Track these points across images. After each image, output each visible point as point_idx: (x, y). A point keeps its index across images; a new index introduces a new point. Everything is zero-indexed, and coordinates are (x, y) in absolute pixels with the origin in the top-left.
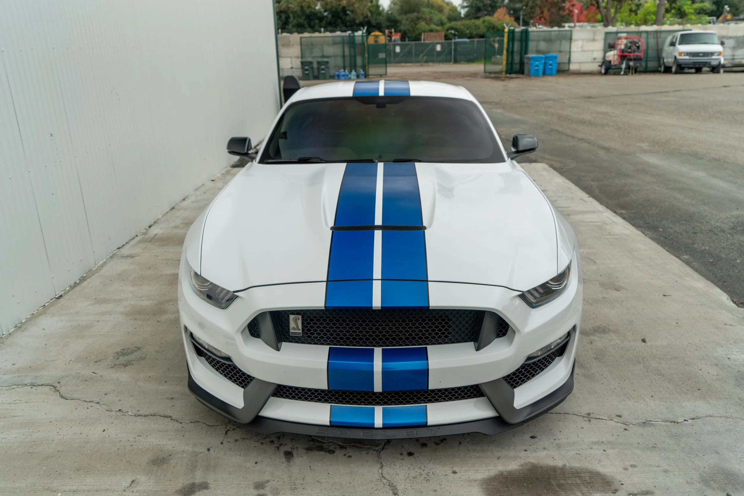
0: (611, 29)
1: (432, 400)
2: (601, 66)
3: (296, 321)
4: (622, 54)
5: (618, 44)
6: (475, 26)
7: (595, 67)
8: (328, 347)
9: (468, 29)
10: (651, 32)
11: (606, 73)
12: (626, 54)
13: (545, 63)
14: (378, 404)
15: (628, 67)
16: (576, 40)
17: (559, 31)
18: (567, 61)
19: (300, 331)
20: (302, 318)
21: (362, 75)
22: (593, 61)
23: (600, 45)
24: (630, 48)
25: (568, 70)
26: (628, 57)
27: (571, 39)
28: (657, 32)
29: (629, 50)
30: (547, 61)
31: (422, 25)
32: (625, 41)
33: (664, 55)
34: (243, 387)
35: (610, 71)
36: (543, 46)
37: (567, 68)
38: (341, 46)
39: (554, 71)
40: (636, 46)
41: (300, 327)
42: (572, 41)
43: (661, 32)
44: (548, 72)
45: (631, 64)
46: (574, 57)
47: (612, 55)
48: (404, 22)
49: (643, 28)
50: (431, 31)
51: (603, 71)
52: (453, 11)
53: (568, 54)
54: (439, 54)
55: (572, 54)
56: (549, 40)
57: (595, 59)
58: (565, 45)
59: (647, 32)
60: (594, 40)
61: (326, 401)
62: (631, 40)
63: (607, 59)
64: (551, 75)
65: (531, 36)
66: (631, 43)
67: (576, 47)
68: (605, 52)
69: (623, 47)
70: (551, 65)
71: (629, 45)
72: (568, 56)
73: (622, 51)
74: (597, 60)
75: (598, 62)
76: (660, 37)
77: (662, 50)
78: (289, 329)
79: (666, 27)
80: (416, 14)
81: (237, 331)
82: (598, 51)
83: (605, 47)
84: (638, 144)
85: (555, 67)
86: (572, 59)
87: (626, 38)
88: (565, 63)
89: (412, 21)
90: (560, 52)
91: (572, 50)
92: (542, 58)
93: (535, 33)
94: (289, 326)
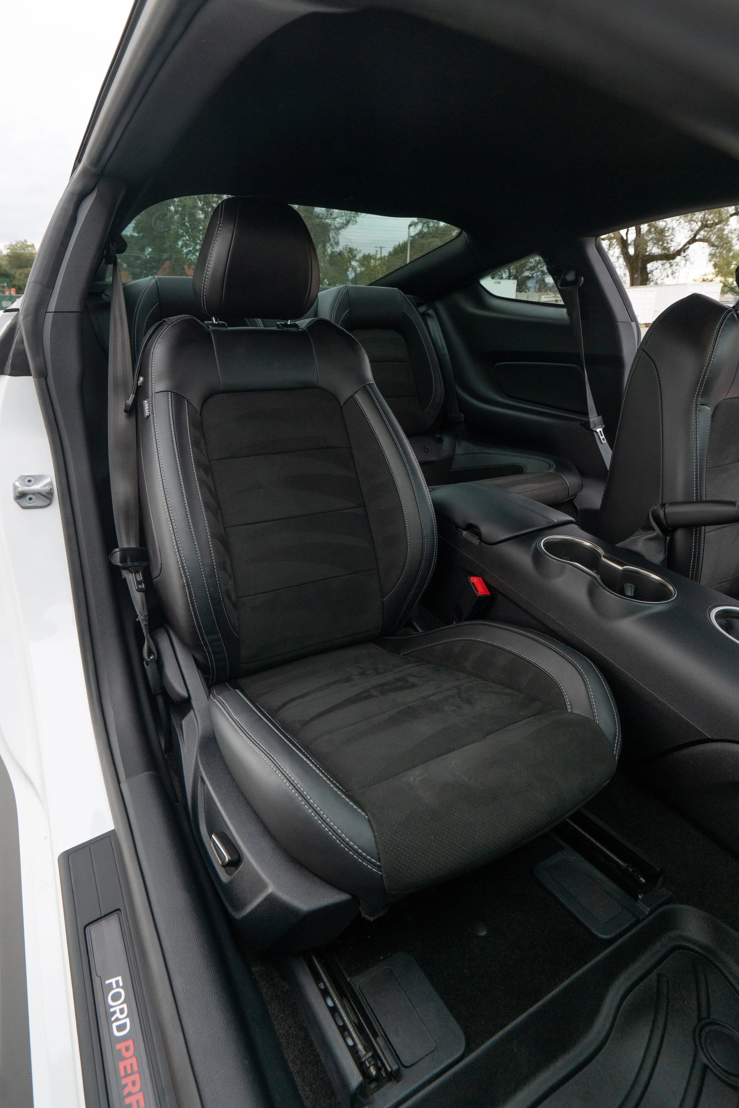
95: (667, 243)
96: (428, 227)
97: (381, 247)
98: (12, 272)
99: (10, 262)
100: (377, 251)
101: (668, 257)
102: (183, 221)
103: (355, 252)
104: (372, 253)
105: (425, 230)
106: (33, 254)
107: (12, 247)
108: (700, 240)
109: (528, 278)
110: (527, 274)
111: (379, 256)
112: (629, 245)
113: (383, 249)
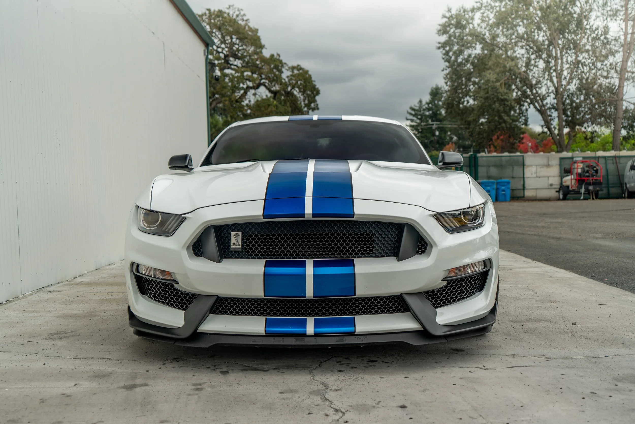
0: (565, 154)
1: (360, 312)
2: (558, 192)
3: (236, 237)
4: (579, 178)
5: (574, 168)
7: (552, 193)
8: (264, 261)
10: (609, 157)
11: (564, 199)
12: (583, 178)
13: (497, 189)
14: (310, 315)
15: (588, 192)
16: (529, 166)
17: (510, 156)
18: (521, 187)
19: (240, 247)
20: (243, 233)
22: (550, 187)
23: (555, 171)
24: (587, 172)
25: (524, 197)
26: (586, 182)
27: (523, 165)
28: (615, 157)
29: (587, 174)
30: (499, 187)
32: (581, 165)
33: (626, 180)
34: (184, 310)
35: (569, 196)
36: (494, 171)
37: (522, 195)
39: (508, 197)
40: (594, 170)
41: (240, 242)
42: (525, 167)
43: (620, 157)
44: (500, 198)
45: (591, 188)
46: (529, 183)
47: (569, 180)
49: (600, 153)
51: (561, 197)
53: (522, 179)
55: (526, 180)
56: (500, 166)
57: (551, 185)
58: (517, 171)
59: (605, 158)
60: (548, 166)
61: (262, 314)
62: (587, 164)
63: (565, 184)
64: (505, 201)
65: (481, 162)
66: (588, 166)
67: (529, 172)
68: (562, 177)
69: (580, 171)
70: (503, 190)
71: (586, 169)
72: (522, 183)
73: (579, 175)
74: (553, 187)
75: (555, 188)
76: (620, 163)
77: (623, 175)
78: (230, 246)
79: (624, 153)
81: (183, 246)
82: (554, 177)
83: (560, 172)
84: (591, 235)
85: (508, 193)
86: (527, 186)
87: (582, 162)
88: (519, 189)
90: (513, 178)
91: (525, 176)
92: (493, 183)
93: (484, 158)
94: (230, 243)
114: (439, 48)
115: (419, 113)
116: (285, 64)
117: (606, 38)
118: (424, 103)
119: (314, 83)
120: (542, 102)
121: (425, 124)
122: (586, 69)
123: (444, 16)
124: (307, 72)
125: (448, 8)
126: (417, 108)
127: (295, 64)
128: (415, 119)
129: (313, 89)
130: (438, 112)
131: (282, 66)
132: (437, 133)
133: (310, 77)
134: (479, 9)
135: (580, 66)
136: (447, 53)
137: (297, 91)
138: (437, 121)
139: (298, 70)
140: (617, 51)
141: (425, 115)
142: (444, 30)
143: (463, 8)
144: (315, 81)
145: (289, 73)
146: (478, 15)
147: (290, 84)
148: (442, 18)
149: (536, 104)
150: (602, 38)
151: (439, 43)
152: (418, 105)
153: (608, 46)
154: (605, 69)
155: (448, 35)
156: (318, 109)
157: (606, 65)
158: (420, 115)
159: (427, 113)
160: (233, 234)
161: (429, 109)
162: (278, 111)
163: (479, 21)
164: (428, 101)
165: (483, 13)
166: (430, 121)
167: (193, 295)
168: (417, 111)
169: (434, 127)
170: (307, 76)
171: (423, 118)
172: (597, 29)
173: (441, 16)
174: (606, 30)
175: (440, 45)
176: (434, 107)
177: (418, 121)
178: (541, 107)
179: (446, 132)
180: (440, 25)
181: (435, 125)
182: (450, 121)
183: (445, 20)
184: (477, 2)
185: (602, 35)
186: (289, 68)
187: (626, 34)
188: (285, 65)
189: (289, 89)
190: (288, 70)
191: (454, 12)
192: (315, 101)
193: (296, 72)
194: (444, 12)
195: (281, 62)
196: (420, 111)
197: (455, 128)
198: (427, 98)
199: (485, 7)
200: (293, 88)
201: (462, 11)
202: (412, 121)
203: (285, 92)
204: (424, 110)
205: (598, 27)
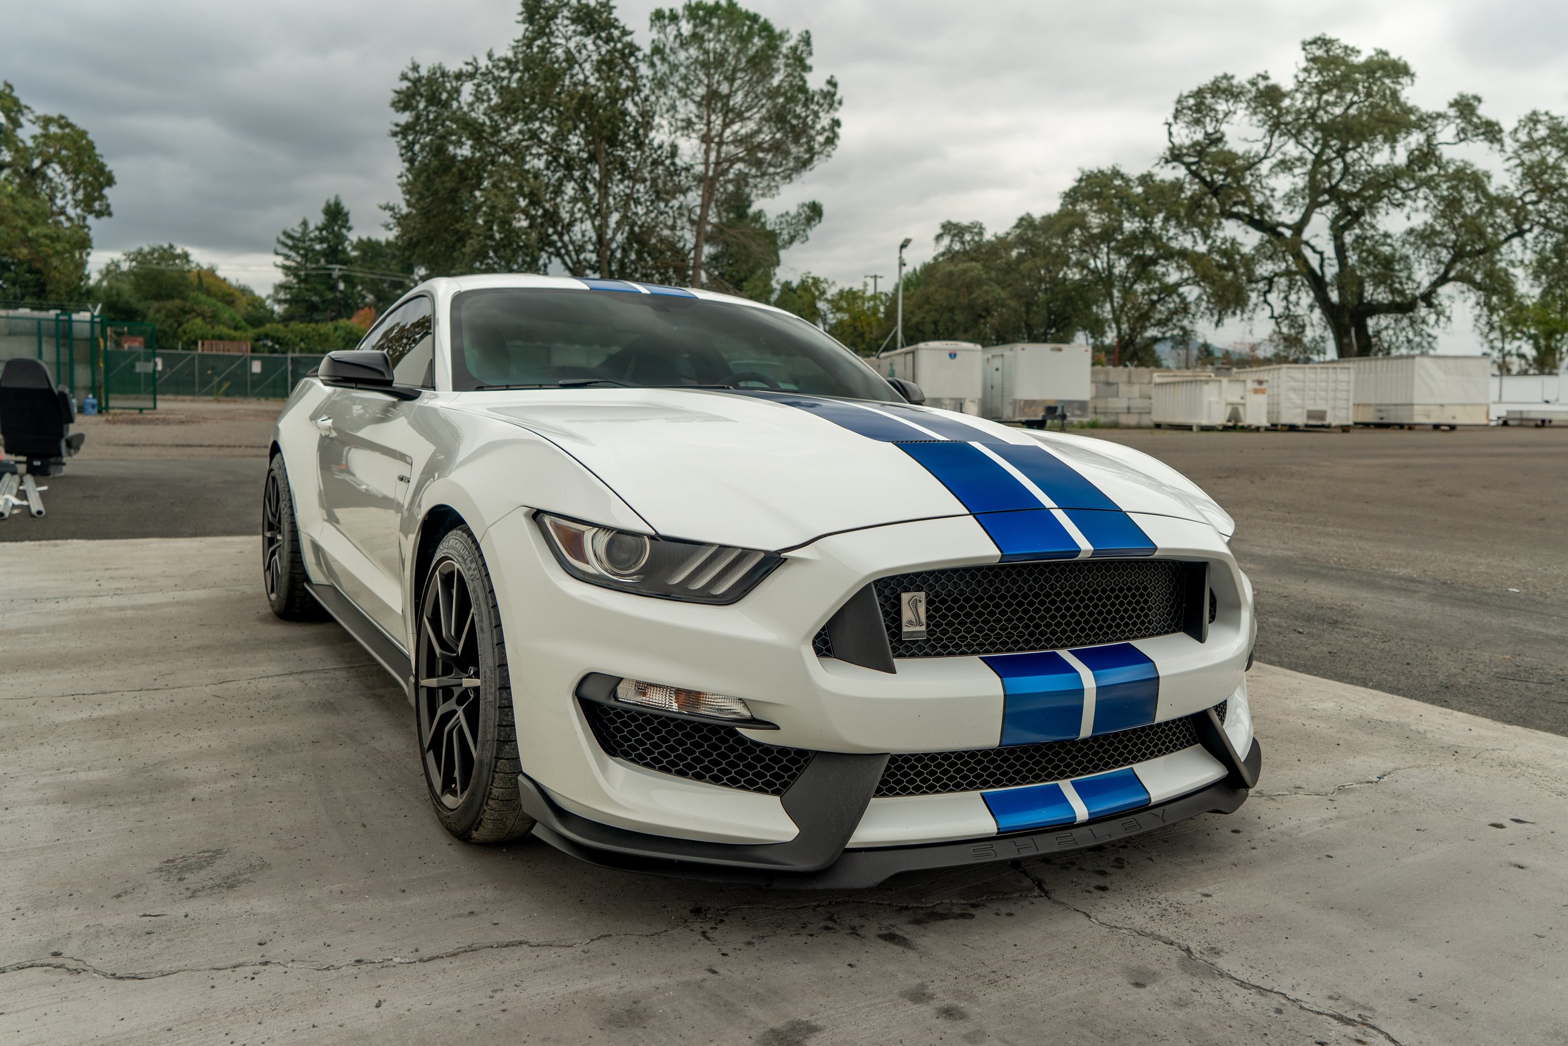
1: (1136, 756)
3: (914, 604)
6: (320, 335)
9: (302, 340)
14: (1060, 775)
19: (923, 628)
20: (928, 596)
21: (93, 406)
31: (196, 324)
34: (776, 792)
38: (35, 339)
41: (923, 618)
48: (151, 314)
50: (220, 338)
52: (254, 306)
54: (258, 380)
61: (971, 786)
78: (901, 627)
80: (178, 302)
89: (170, 314)
94: (901, 620)
95: (1401, 283)
96: (963, 243)
97: (875, 277)
98: (141, 306)
99: (137, 287)
100: (866, 285)
101: (1403, 307)
102: (489, 233)
103: (824, 285)
104: (857, 286)
105: (957, 246)
106: (184, 271)
107: (140, 257)
108: (1454, 279)
109: (1155, 340)
110: (1152, 332)
111: (870, 292)
112: (1327, 285)
113: (879, 280)
114: (395, 134)
115: (300, 244)
116: (27, 108)
117: (673, 164)
118: (312, 227)
119: (101, 160)
120: (578, 255)
121: (314, 266)
122: (640, 210)
123: (404, 77)
124: (83, 134)
125: (413, 64)
126: (297, 235)
127: (54, 114)
128: (293, 254)
129: (97, 172)
130: (340, 248)
131: (20, 111)
132: (342, 286)
133: (91, 146)
134: (471, 76)
135: (632, 203)
136: (409, 147)
137: (54, 170)
138: (337, 263)
139: (61, 127)
140: (689, 189)
141: (313, 250)
142: (404, 101)
143: (440, 68)
144: (101, 156)
145: (37, 130)
146: (468, 89)
147: (40, 154)
148: (401, 80)
149: (567, 258)
150: (668, 162)
151: (397, 125)
152: (300, 230)
153: (676, 179)
154: (671, 213)
155: (414, 113)
156: (110, 214)
157: (672, 208)
158: (303, 248)
159: (318, 247)
160: (905, 597)
161: (322, 240)
162: (18, 207)
163: (470, 99)
164: (320, 224)
165: (479, 85)
166: (323, 261)
167: (802, 753)
168: (299, 240)
169: (336, 274)
170: (84, 142)
171: (308, 254)
172: (660, 147)
173: (399, 75)
174: (674, 151)
175: (398, 129)
176: (331, 236)
177: (299, 259)
178: (574, 263)
179: (354, 286)
180: (396, 92)
181: (337, 270)
182: (361, 266)
183: (405, 84)
184: (467, 64)
185: (667, 158)
186: (38, 118)
187: (706, 163)
188: (26, 111)
189: (37, 163)
190: (34, 123)
191: (424, 72)
192: (102, 197)
193: (53, 129)
194: (406, 70)
195: (16, 102)
196: (304, 241)
197: (372, 280)
198: (317, 219)
199: (483, 74)
200: (45, 163)
201: (438, 75)
202: (287, 257)
203: (27, 171)
204: (311, 240)
205: (663, 143)
